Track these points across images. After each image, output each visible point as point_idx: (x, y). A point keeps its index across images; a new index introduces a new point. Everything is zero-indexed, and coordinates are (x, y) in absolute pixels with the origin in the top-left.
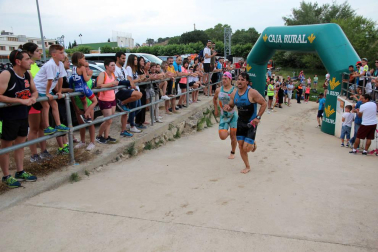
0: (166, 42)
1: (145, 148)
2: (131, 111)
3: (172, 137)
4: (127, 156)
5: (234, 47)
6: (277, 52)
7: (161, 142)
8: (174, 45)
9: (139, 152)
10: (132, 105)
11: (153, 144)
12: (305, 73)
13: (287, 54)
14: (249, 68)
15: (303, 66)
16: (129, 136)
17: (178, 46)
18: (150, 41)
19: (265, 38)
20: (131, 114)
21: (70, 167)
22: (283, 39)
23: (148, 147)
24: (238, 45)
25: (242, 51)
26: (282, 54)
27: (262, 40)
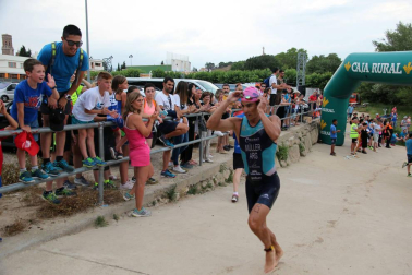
0: (229, 67)
1: (189, 193)
2: (176, 146)
3: (223, 181)
4: (167, 200)
5: (309, 77)
6: (363, 83)
7: (209, 186)
8: (236, 72)
9: (181, 196)
10: (177, 140)
11: (199, 187)
12: (400, 111)
13: (377, 87)
14: (326, 102)
15: (397, 102)
16: (171, 176)
17: (241, 73)
18: (210, 66)
19: (347, 67)
20: (175, 150)
21: (97, 209)
22: (370, 69)
23: (193, 191)
24: (314, 74)
25: (320, 82)
26: (370, 86)
27: (344, 68)
